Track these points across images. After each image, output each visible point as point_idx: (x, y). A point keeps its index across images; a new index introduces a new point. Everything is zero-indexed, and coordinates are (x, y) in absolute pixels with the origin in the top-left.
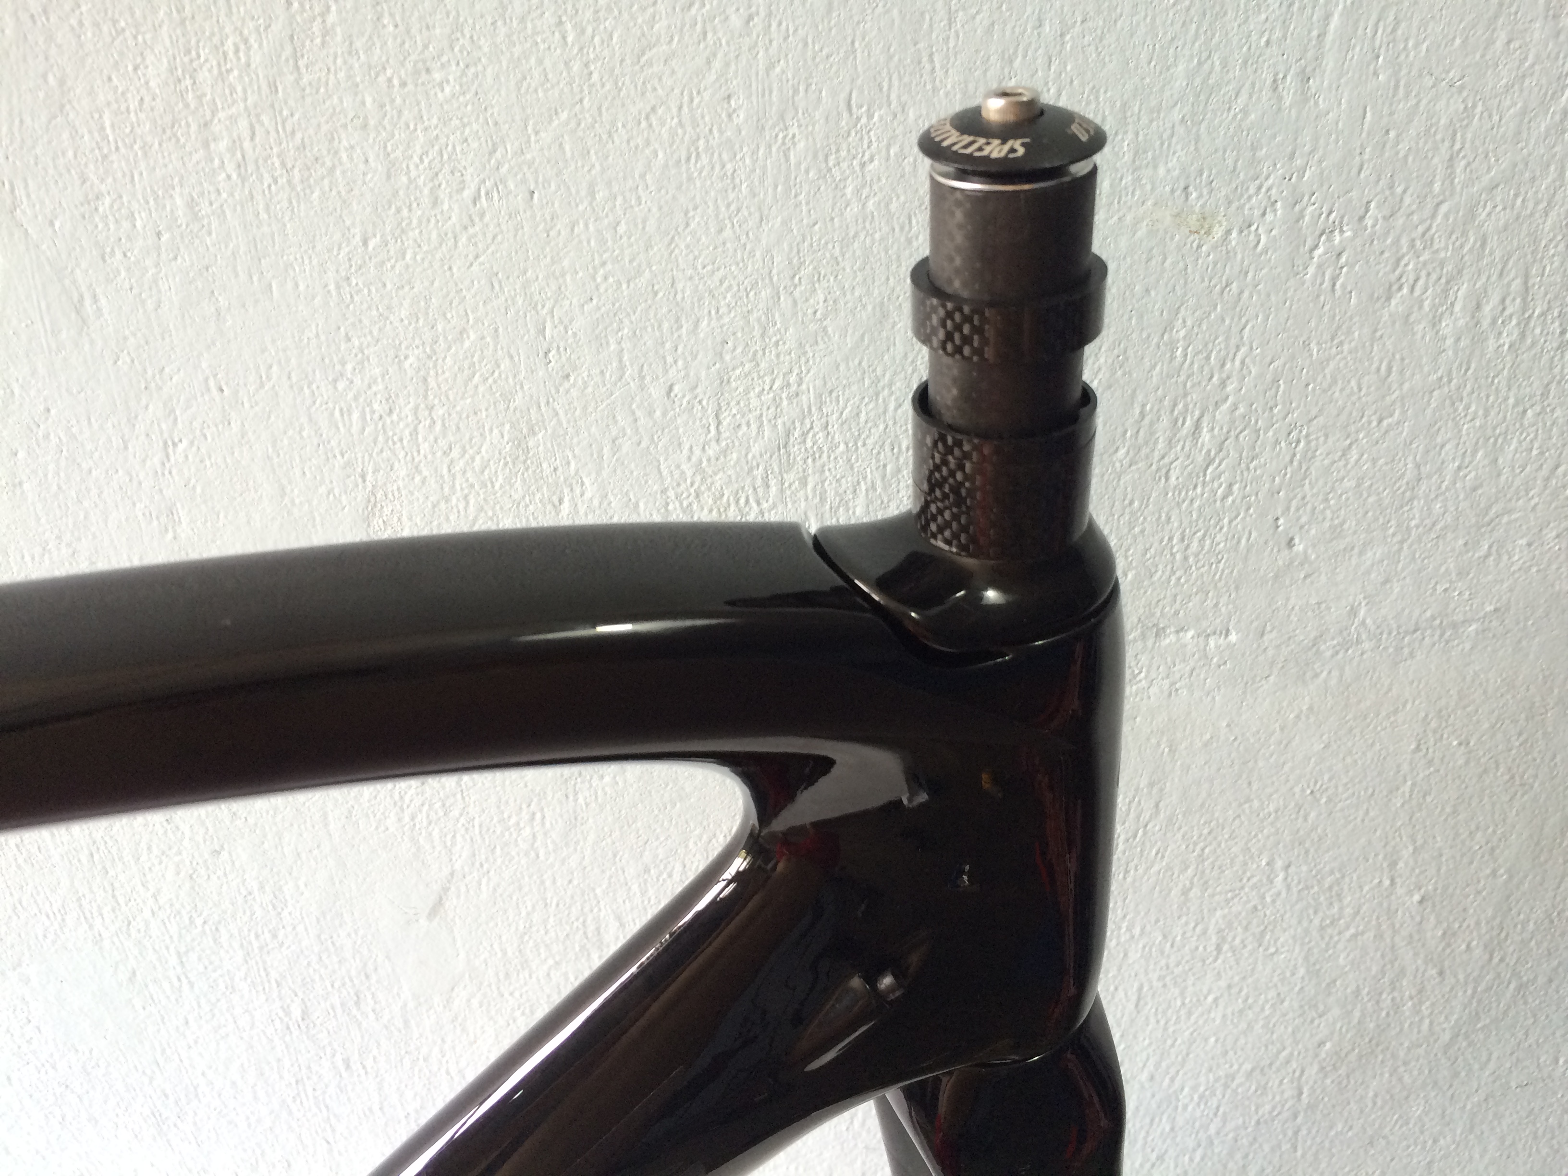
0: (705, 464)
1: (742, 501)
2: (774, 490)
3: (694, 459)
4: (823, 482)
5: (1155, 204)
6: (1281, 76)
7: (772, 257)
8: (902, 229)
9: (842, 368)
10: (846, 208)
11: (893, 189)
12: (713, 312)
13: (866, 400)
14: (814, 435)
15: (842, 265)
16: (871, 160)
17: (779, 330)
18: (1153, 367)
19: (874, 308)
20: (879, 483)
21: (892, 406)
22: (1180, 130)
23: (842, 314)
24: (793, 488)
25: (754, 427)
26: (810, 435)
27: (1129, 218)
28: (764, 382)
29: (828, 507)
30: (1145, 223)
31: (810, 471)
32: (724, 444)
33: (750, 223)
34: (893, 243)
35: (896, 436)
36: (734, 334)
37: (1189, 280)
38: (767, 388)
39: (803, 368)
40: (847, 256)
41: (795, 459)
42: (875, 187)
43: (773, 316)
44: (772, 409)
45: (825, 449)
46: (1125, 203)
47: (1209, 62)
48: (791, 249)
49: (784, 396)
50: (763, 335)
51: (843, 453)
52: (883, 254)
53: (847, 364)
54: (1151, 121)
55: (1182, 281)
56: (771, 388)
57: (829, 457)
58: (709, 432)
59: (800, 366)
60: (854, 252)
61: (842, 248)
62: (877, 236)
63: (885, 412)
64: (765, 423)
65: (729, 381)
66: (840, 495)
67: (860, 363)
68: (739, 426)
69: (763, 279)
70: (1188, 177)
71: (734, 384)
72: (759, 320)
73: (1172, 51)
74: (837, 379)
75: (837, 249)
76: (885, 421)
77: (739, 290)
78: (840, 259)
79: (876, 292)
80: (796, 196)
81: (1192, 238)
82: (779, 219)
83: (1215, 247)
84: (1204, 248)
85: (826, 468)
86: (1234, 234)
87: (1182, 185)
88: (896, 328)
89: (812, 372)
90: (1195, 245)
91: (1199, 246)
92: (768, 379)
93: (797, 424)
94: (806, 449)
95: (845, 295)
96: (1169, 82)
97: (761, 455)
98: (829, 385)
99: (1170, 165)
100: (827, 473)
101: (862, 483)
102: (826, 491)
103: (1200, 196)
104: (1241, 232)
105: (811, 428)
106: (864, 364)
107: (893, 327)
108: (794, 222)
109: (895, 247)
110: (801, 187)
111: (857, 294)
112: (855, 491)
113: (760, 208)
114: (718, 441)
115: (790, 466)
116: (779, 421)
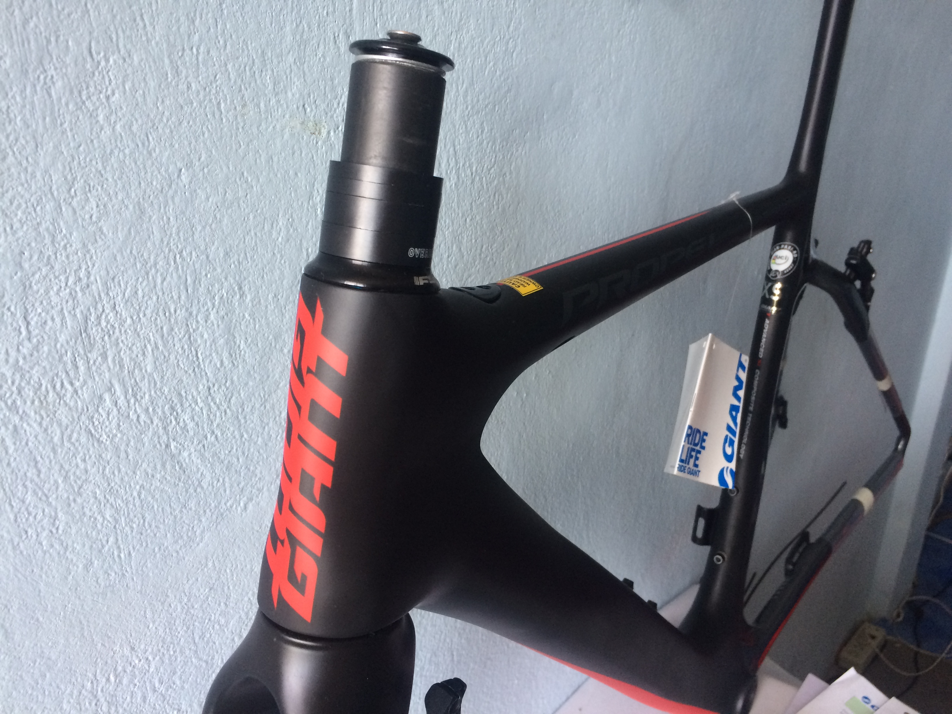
0: (21, 362)
1: (58, 386)
2: (82, 369)
3: (11, 360)
4: (119, 353)
5: (290, 117)
6: (336, 35)
7: (50, 176)
8: (143, 144)
9: (119, 258)
10: (101, 132)
11: (132, 115)
12: (8, 229)
13: (140, 279)
14: (106, 316)
15: (105, 176)
16: (113, 94)
17: (65, 235)
18: (308, 223)
19: (134, 207)
20: (160, 343)
21: (159, 281)
22: (294, 67)
23: (112, 215)
24: (97, 363)
25: (58, 320)
26: (103, 316)
27: (278, 126)
28: (60, 281)
29: (126, 372)
30: (287, 130)
31: (108, 346)
32: (35, 340)
33: (28, 150)
34: (139, 156)
35: (166, 303)
36: (29, 245)
37: (316, 165)
38: (63, 285)
39: (89, 264)
40: (108, 169)
41: (94, 339)
42: (119, 114)
43: (59, 225)
44: (70, 302)
45: (116, 325)
46: (274, 117)
47: (301, 25)
48: (64, 167)
49: (78, 289)
50: (53, 242)
51: (130, 325)
52: (133, 165)
53: (122, 253)
54: (279, 63)
55: (312, 166)
56: (66, 285)
57: (120, 331)
58: (20, 333)
59: (87, 263)
60: (112, 166)
61: (103, 164)
62: (127, 151)
63: (155, 287)
64: (66, 314)
65: (30, 286)
66: (134, 359)
67: (131, 252)
68: (45, 322)
69: (46, 196)
70: (304, 99)
71: (35, 288)
72: (47, 229)
73: (282, 17)
74: (117, 267)
75: (100, 164)
76: (156, 294)
77: (27, 207)
78: (103, 172)
79: (133, 195)
80: (61, 125)
81: (312, 137)
82: (51, 144)
83: (324, 142)
84: (319, 143)
85: (120, 341)
86: (332, 133)
87: (302, 104)
88: (152, 221)
89: (96, 266)
90: (315, 142)
91: (317, 143)
92: (62, 278)
93: (92, 310)
94: (102, 329)
95: (111, 200)
96: (284, 37)
97: (68, 343)
98: (111, 272)
99: (293, 91)
100: (121, 345)
101: (148, 346)
102: (122, 359)
103: (312, 110)
104: (335, 132)
105: (103, 311)
106: (134, 252)
107: (150, 220)
108: (63, 146)
109: (141, 159)
110: (64, 117)
111: (120, 198)
112: (144, 353)
113: (34, 137)
114: (29, 339)
115: (92, 346)
116: (78, 311)
